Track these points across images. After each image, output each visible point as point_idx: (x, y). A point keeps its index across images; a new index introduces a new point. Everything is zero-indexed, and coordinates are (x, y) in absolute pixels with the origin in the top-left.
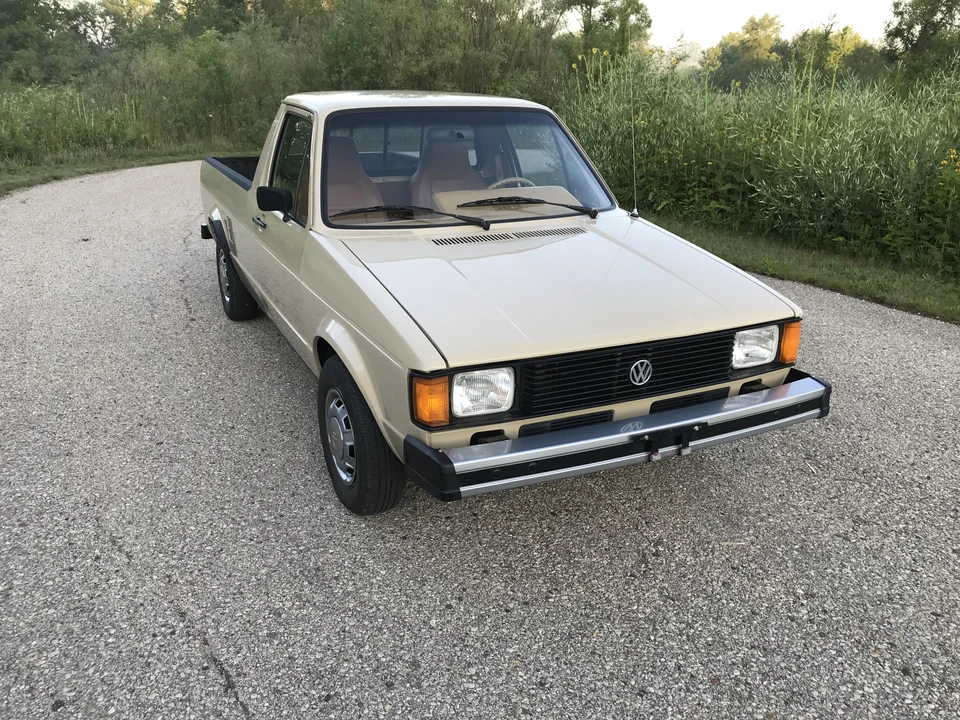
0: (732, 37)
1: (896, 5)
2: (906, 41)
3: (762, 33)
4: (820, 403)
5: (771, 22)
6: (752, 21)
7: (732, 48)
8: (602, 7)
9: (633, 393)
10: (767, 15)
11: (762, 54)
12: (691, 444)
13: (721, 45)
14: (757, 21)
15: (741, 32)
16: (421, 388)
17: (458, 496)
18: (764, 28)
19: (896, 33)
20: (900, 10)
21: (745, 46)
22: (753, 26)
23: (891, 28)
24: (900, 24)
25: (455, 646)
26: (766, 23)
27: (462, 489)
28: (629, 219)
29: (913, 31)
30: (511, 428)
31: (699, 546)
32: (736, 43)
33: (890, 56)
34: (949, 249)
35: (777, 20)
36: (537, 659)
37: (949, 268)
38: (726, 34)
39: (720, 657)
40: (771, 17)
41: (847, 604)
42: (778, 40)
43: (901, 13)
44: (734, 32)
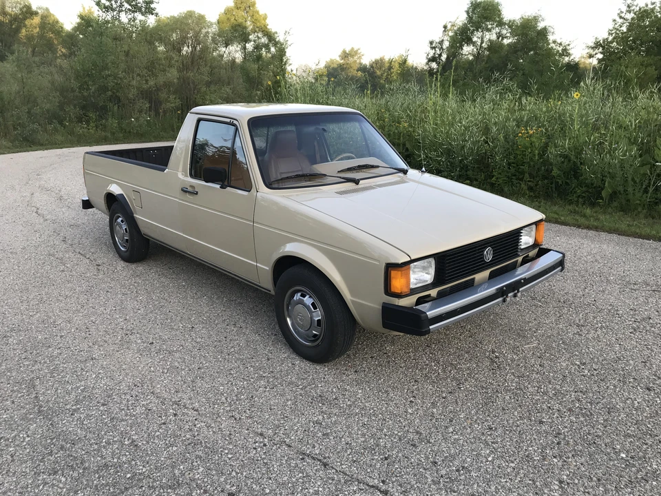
0: (332, 61)
1: (431, 43)
2: (438, 64)
3: (351, 60)
4: (561, 264)
5: (356, 52)
6: (344, 52)
7: (333, 68)
8: (252, 43)
9: (487, 266)
10: (353, 49)
11: (353, 72)
12: (520, 290)
13: (326, 67)
14: (347, 52)
15: (338, 59)
16: (393, 273)
17: (428, 332)
18: (352, 56)
19: (433, 59)
20: (434, 46)
21: (342, 68)
22: (345, 55)
23: (430, 56)
24: (434, 54)
25: (431, 420)
26: (353, 53)
27: (431, 327)
28: (420, 174)
29: (442, 58)
30: (433, 293)
31: (515, 349)
32: (335, 66)
33: (431, 72)
34: (529, 183)
35: (359, 51)
36: (478, 418)
37: (532, 194)
38: (328, 60)
39: (564, 399)
40: (355, 49)
41: (602, 364)
42: (361, 64)
43: (434, 48)
44: (333, 58)
